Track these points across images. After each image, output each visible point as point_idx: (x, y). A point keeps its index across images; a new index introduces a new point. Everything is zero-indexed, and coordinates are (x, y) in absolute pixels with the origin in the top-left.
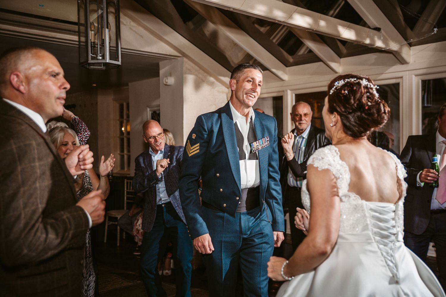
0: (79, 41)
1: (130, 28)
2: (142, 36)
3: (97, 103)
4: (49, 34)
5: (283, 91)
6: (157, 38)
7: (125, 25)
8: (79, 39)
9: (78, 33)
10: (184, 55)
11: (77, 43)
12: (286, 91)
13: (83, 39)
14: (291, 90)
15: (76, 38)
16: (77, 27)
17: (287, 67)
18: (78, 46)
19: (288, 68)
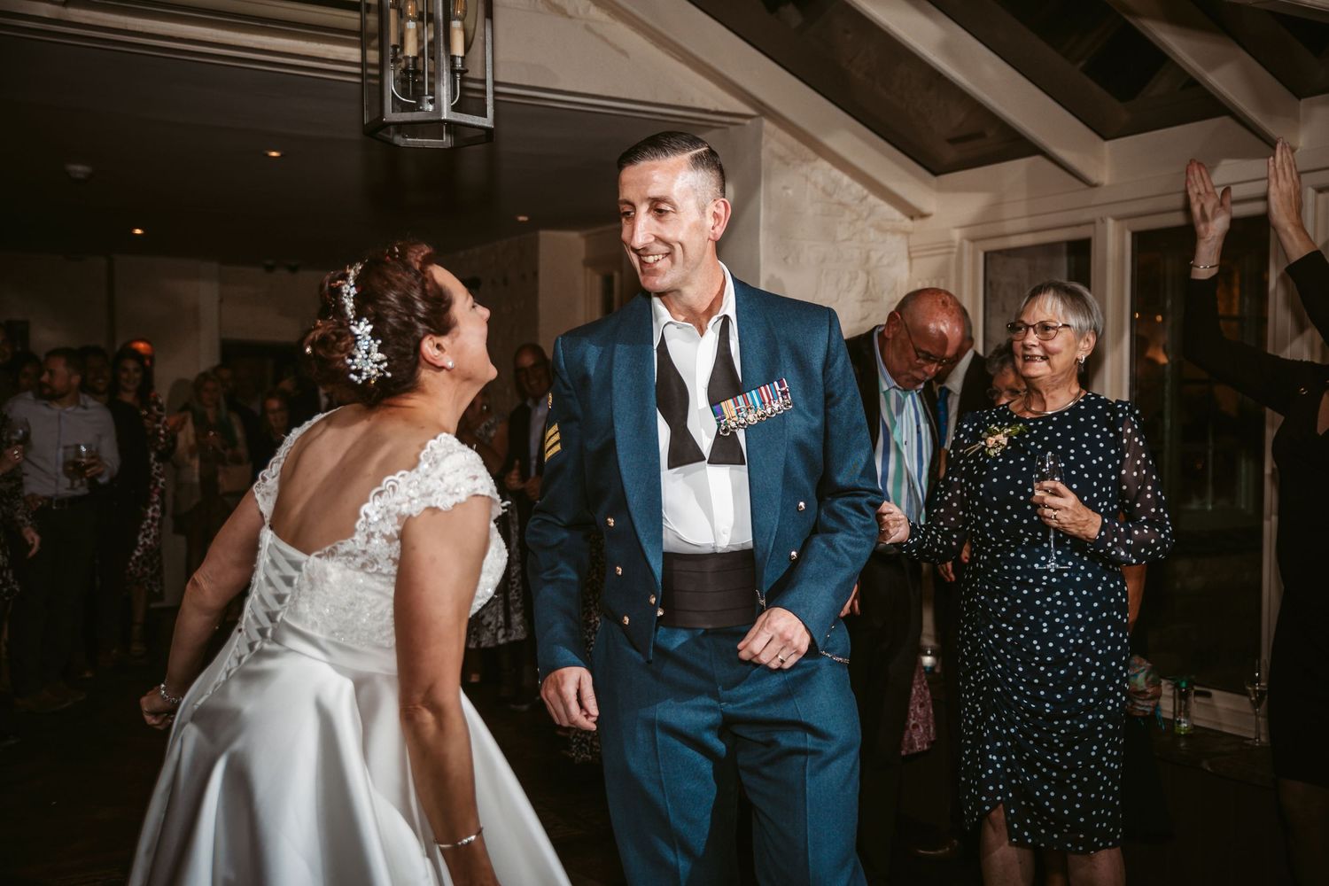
0: (363, 64)
1: (587, 28)
2: (623, 52)
3: (536, 274)
4: (329, 50)
5: (1092, 222)
6: (672, 56)
7: (570, 17)
8: (364, 55)
9: (362, 38)
10: (763, 110)
11: (357, 70)
12: (1103, 221)
13: (373, 56)
14: (1117, 219)
15: (353, 54)
16: (357, 15)
17: (1106, 139)
18: (358, 80)
19: (1107, 144)
